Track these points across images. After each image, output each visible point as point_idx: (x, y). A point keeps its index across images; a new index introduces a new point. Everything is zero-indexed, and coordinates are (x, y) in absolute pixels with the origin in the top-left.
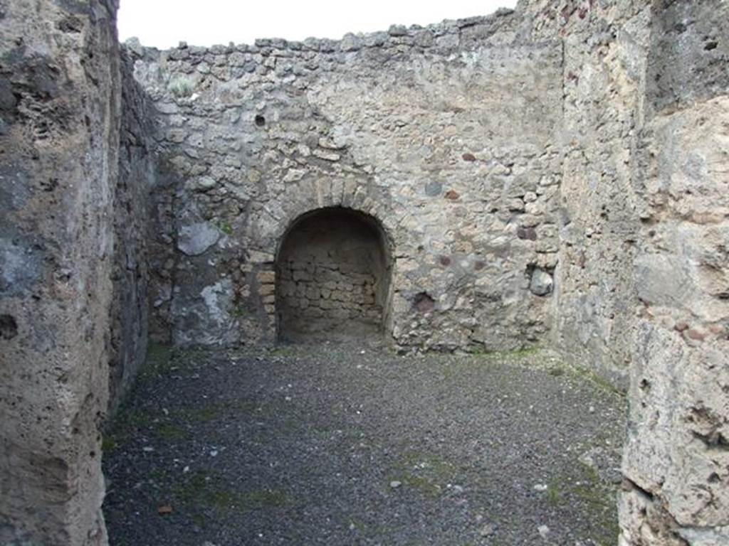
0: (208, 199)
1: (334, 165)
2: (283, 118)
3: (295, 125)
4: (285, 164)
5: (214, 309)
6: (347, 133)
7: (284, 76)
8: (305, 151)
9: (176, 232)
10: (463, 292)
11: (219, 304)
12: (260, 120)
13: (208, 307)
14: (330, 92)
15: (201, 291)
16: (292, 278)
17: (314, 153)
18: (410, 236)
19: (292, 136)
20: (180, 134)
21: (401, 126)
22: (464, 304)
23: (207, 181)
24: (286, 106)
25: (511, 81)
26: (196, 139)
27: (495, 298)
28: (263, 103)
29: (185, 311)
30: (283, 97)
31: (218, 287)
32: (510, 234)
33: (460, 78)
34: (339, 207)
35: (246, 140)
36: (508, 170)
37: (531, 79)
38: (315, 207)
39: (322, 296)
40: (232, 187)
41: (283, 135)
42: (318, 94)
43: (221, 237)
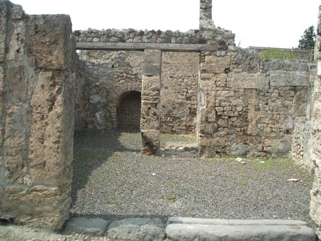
0: (98, 88)
1: (133, 79)
2: (119, 66)
3: (122, 68)
4: (119, 79)
5: (99, 119)
6: (137, 70)
7: (120, 54)
8: (125, 75)
9: (89, 97)
10: (170, 116)
12: (113, 67)
13: (97, 118)
14: (132, 58)
15: (95, 113)
16: (124, 113)
17: (128, 76)
19: (122, 71)
20: (91, 71)
22: (170, 119)
23: (98, 84)
24: (120, 63)
26: (95, 72)
27: (179, 118)
28: (114, 62)
29: (91, 119)
30: (119, 60)
31: (100, 113)
32: (183, 99)
34: (134, 91)
35: (109, 72)
36: (182, 80)
38: (127, 91)
39: (133, 119)
40: (105, 86)
41: (119, 71)
42: (129, 59)
43: (101, 99)
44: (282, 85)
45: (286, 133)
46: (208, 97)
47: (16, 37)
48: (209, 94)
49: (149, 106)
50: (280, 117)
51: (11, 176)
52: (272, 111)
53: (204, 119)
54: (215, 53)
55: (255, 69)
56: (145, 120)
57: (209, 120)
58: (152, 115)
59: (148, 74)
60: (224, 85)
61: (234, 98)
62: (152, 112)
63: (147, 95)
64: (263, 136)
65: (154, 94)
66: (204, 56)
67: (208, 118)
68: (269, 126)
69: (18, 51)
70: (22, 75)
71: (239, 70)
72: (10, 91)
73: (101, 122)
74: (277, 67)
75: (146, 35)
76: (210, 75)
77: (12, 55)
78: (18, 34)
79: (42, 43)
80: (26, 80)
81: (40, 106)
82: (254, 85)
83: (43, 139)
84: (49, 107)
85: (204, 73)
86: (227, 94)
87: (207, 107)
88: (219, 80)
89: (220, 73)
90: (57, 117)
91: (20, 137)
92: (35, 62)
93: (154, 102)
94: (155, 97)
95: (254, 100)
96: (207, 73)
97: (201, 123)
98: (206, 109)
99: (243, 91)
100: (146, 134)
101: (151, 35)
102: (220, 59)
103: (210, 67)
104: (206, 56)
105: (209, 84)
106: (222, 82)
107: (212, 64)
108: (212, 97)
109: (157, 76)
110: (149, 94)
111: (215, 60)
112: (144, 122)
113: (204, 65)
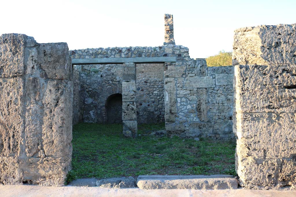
0: (91, 93)
1: (117, 85)
2: (106, 75)
3: (109, 77)
4: (107, 85)
5: (92, 115)
6: (119, 78)
9: (84, 100)
10: (145, 111)
11: (93, 115)
12: (101, 76)
13: (91, 115)
14: (116, 70)
15: (90, 112)
17: (113, 82)
19: (108, 79)
20: (85, 80)
22: (146, 113)
23: (91, 89)
24: (107, 73)
26: (88, 81)
28: (102, 73)
29: (86, 116)
30: (106, 71)
31: (93, 111)
34: (118, 94)
35: (99, 81)
38: (113, 94)
40: (96, 90)
41: (106, 79)
42: (113, 70)
43: (94, 101)
44: (225, 85)
45: (230, 119)
46: (170, 95)
47: (31, 58)
48: (171, 93)
49: (128, 103)
50: (224, 108)
51: (30, 151)
52: (218, 103)
53: (169, 112)
54: (175, 63)
55: (204, 73)
56: (125, 114)
57: (172, 112)
58: (130, 110)
59: (126, 80)
60: (182, 86)
61: (190, 95)
62: (131, 108)
63: (126, 96)
64: (213, 122)
65: (131, 95)
67: (172, 110)
68: (216, 114)
69: (33, 68)
70: (36, 83)
71: (192, 75)
72: (28, 94)
73: (94, 118)
74: (221, 71)
75: (124, 53)
76: (172, 79)
77: (29, 71)
78: (32, 56)
79: (49, 61)
80: (39, 87)
81: (49, 103)
82: (204, 85)
83: (51, 125)
84: (55, 104)
85: (167, 78)
86: (184, 92)
87: (170, 103)
88: (178, 82)
89: (179, 77)
90: (60, 110)
91: (36, 125)
92: (45, 74)
93: (132, 100)
94: (132, 97)
95: (205, 96)
96: (169, 77)
98: (170, 104)
99: (196, 89)
100: (127, 124)
101: (128, 52)
102: (179, 67)
103: (171, 73)
104: (168, 65)
105: (171, 86)
106: (180, 84)
107: (173, 72)
108: (174, 95)
109: (133, 81)
110: (128, 95)
111: (175, 68)
112: (125, 116)
113: (167, 72)
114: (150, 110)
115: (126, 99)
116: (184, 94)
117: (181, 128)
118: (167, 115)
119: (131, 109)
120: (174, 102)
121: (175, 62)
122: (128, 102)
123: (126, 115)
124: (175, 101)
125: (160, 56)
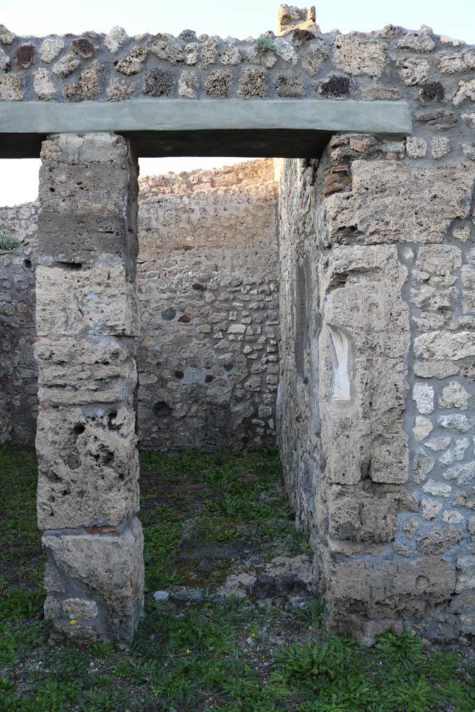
12: (27, 263)
18: (149, 354)
21: (141, 263)
22: (198, 411)
25: (232, 222)
27: (225, 407)
33: (189, 222)
35: (16, 280)
37: (249, 219)
40: (4, 318)
46: (370, 364)
48: (373, 348)
49: (77, 416)
53: (354, 475)
54: (399, 146)
56: (59, 486)
57: (378, 477)
58: (90, 461)
59: (61, 257)
60: (446, 303)
62: (93, 447)
63: (61, 363)
65: (97, 356)
66: (347, 159)
67: (375, 465)
75: (48, 64)
76: (380, 254)
85: (349, 244)
86: (462, 346)
87: (365, 416)
88: (425, 276)
89: (428, 243)
93: (101, 396)
94: (103, 372)
96: (361, 242)
97: (341, 494)
98: (364, 426)
100: (67, 557)
101: (76, 62)
102: (428, 173)
103: (377, 215)
104: (355, 158)
105: (378, 298)
106: (437, 285)
107: (388, 200)
108: (391, 362)
109: (108, 263)
110: (72, 356)
111: (403, 177)
112: (52, 499)
113: (345, 203)
114: (215, 396)
115: (63, 386)
116: (461, 354)
117: (433, 580)
118: (346, 499)
119: (97, 457)
120: (391, 410)
121: (402, 137)
122: (79, 410)
123: (65, 493)
124: (395, 403)
125: (299, 90)
